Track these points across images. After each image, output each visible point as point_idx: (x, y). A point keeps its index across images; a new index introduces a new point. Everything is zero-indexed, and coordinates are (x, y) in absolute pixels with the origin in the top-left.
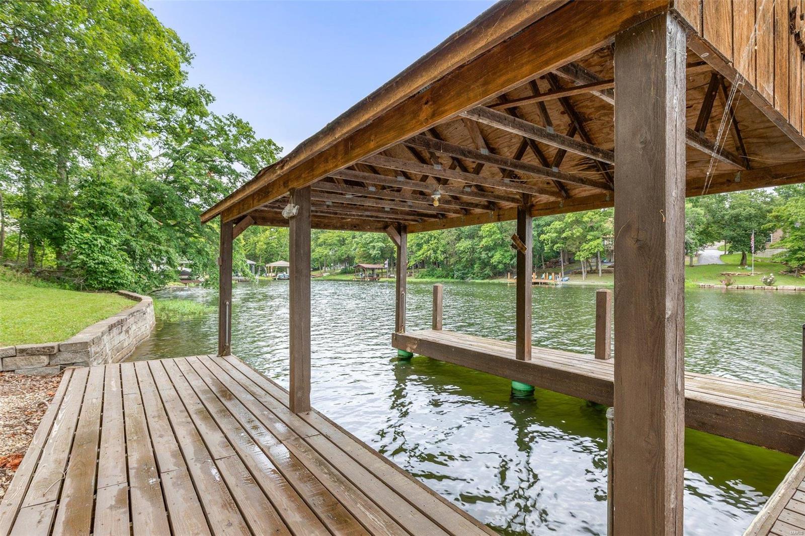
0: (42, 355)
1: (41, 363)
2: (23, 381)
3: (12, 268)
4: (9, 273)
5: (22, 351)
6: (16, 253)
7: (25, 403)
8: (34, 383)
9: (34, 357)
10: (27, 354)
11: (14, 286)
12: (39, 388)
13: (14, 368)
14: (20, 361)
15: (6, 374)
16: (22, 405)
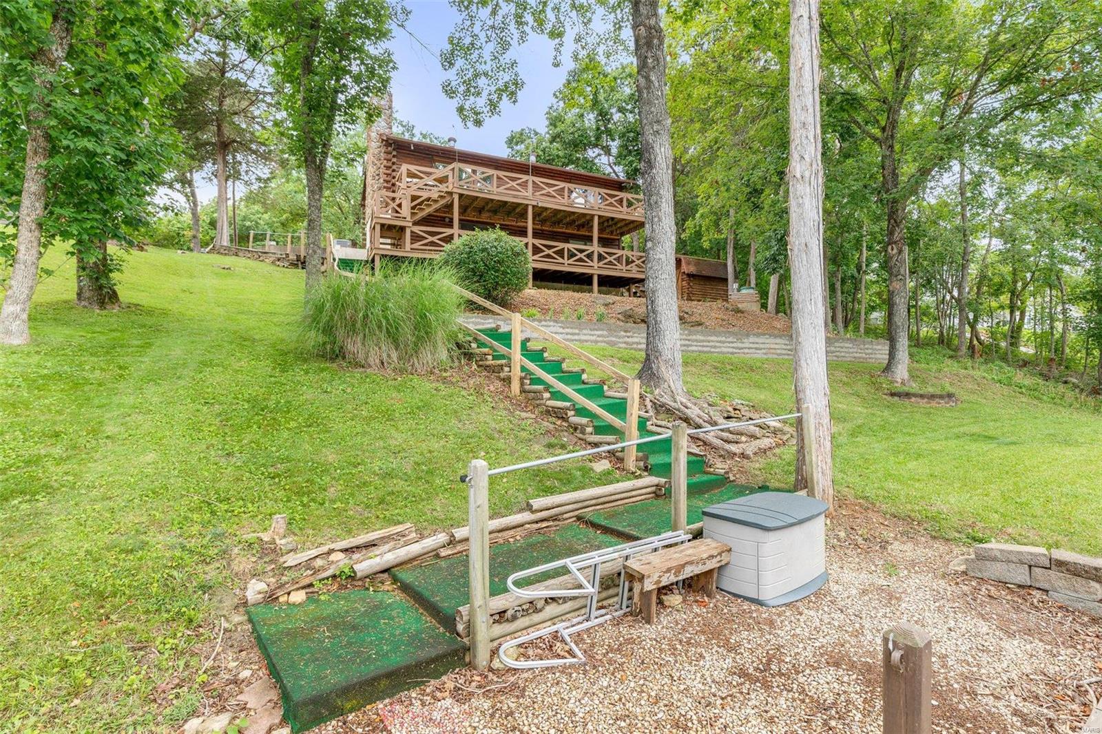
0: (1093, 580)
1: (1090, 593)
2: (1059, 615)
3: (1075, 386)
4: (1070, 395)
5: (1060, 564)
6: (1083, 361)
7: (1057, 669)
8: (1078, 628)
9: (1079, 579)
10: (1067, 570)
11: (1075, 416)
12: (1085, 642)
13: (1046, 586)
14: (1055, 578)
15: (1034, 593)
16: (1051, 670)
